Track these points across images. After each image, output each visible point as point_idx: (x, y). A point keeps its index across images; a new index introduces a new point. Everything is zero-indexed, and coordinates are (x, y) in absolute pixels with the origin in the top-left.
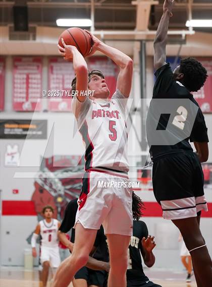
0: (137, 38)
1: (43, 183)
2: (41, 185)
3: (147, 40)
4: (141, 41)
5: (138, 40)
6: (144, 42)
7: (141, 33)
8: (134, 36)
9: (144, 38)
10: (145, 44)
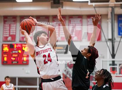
0: (110, 6)
1: (66, 74)
2: (65, 75)
3: (115, 7)
4: (112, 7)
5: (110, 7)
6: (113, 8)
7: (112, 3)
8: (109, 5)
9: (114, 6)
10: (114, 9)
